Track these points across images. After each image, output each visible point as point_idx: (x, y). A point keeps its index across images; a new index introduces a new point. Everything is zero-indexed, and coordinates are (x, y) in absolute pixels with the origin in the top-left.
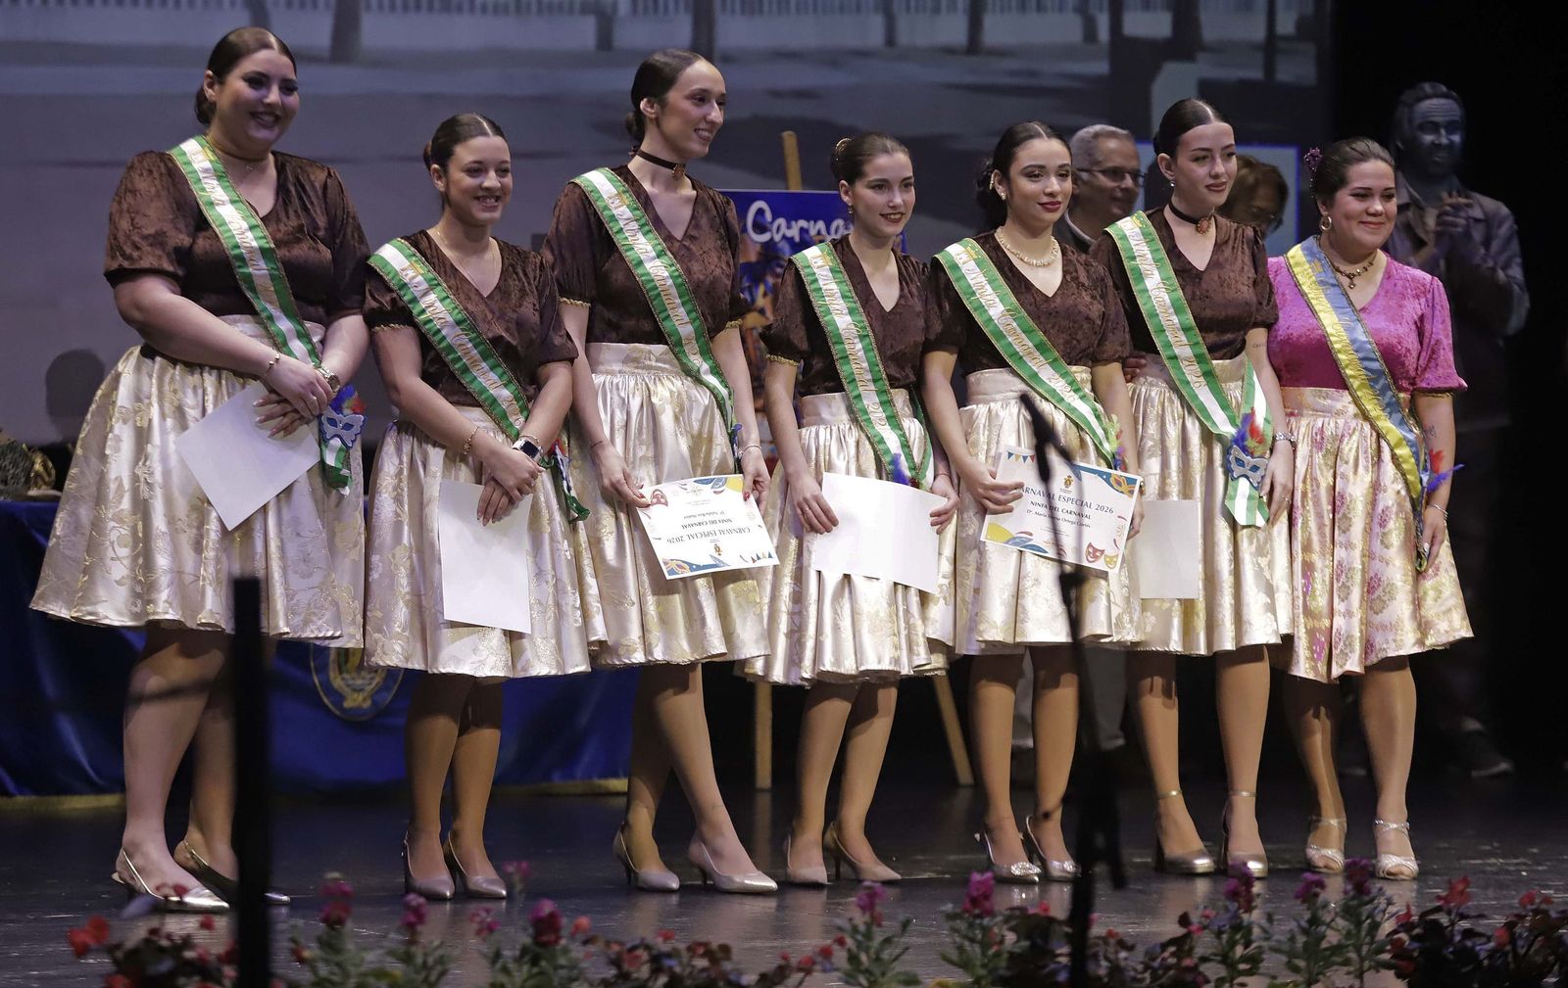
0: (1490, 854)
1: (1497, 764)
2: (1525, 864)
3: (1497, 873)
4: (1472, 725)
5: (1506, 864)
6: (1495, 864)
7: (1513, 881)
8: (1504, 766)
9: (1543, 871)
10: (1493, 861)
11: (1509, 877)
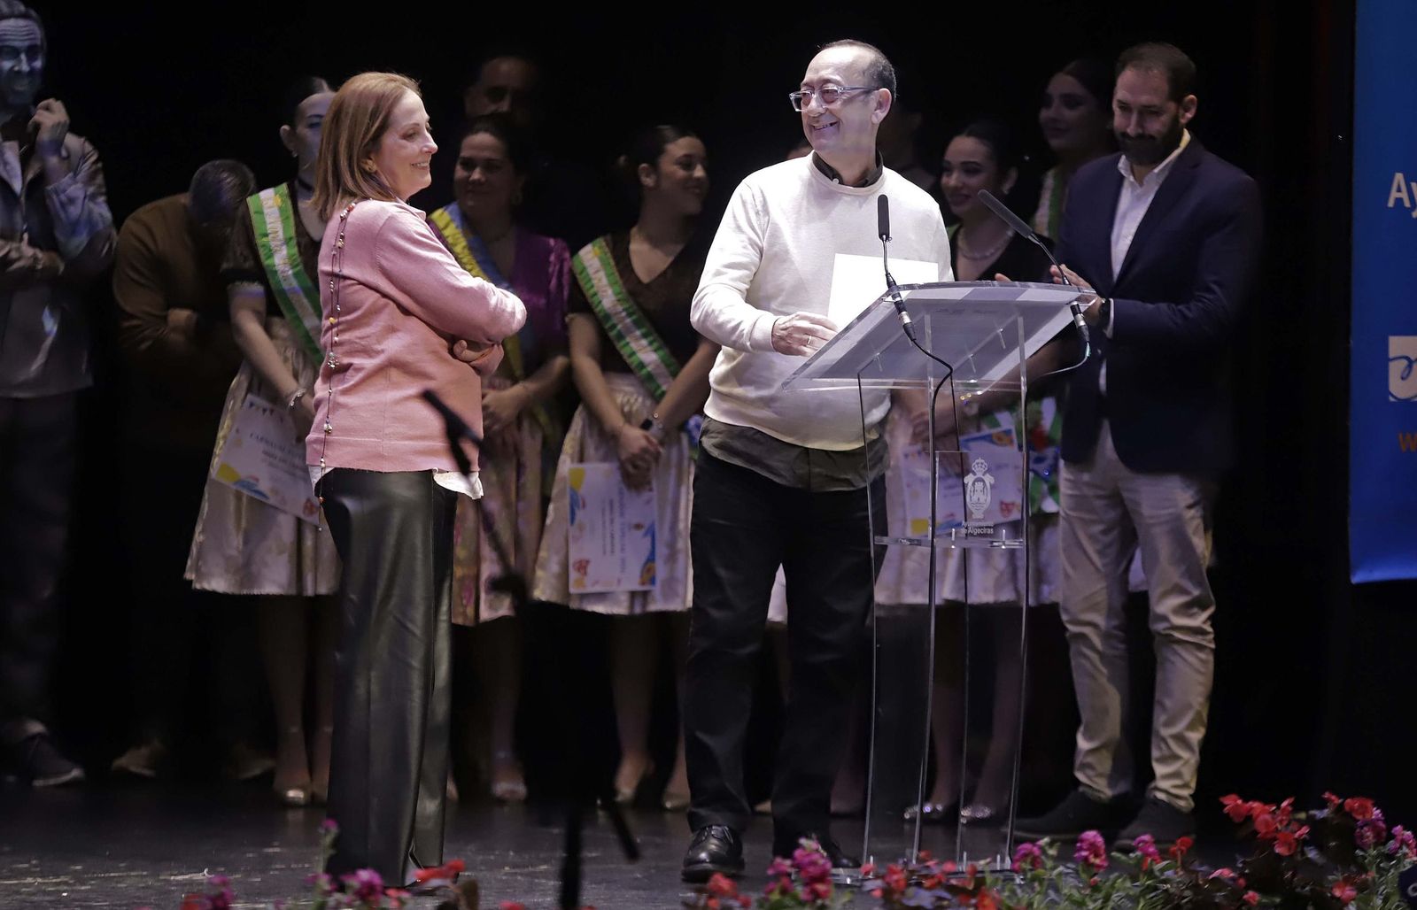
0: (27, 873)
1: (69, 771)
2: (66, 883)
3: (34, 894)
4: (36, 728)
5: (44, 883)
6: (31, 885)
7: (50, 902)
8: (76, 773)
9: (86, 891)
10: (30, 880)
11: (47, 898)
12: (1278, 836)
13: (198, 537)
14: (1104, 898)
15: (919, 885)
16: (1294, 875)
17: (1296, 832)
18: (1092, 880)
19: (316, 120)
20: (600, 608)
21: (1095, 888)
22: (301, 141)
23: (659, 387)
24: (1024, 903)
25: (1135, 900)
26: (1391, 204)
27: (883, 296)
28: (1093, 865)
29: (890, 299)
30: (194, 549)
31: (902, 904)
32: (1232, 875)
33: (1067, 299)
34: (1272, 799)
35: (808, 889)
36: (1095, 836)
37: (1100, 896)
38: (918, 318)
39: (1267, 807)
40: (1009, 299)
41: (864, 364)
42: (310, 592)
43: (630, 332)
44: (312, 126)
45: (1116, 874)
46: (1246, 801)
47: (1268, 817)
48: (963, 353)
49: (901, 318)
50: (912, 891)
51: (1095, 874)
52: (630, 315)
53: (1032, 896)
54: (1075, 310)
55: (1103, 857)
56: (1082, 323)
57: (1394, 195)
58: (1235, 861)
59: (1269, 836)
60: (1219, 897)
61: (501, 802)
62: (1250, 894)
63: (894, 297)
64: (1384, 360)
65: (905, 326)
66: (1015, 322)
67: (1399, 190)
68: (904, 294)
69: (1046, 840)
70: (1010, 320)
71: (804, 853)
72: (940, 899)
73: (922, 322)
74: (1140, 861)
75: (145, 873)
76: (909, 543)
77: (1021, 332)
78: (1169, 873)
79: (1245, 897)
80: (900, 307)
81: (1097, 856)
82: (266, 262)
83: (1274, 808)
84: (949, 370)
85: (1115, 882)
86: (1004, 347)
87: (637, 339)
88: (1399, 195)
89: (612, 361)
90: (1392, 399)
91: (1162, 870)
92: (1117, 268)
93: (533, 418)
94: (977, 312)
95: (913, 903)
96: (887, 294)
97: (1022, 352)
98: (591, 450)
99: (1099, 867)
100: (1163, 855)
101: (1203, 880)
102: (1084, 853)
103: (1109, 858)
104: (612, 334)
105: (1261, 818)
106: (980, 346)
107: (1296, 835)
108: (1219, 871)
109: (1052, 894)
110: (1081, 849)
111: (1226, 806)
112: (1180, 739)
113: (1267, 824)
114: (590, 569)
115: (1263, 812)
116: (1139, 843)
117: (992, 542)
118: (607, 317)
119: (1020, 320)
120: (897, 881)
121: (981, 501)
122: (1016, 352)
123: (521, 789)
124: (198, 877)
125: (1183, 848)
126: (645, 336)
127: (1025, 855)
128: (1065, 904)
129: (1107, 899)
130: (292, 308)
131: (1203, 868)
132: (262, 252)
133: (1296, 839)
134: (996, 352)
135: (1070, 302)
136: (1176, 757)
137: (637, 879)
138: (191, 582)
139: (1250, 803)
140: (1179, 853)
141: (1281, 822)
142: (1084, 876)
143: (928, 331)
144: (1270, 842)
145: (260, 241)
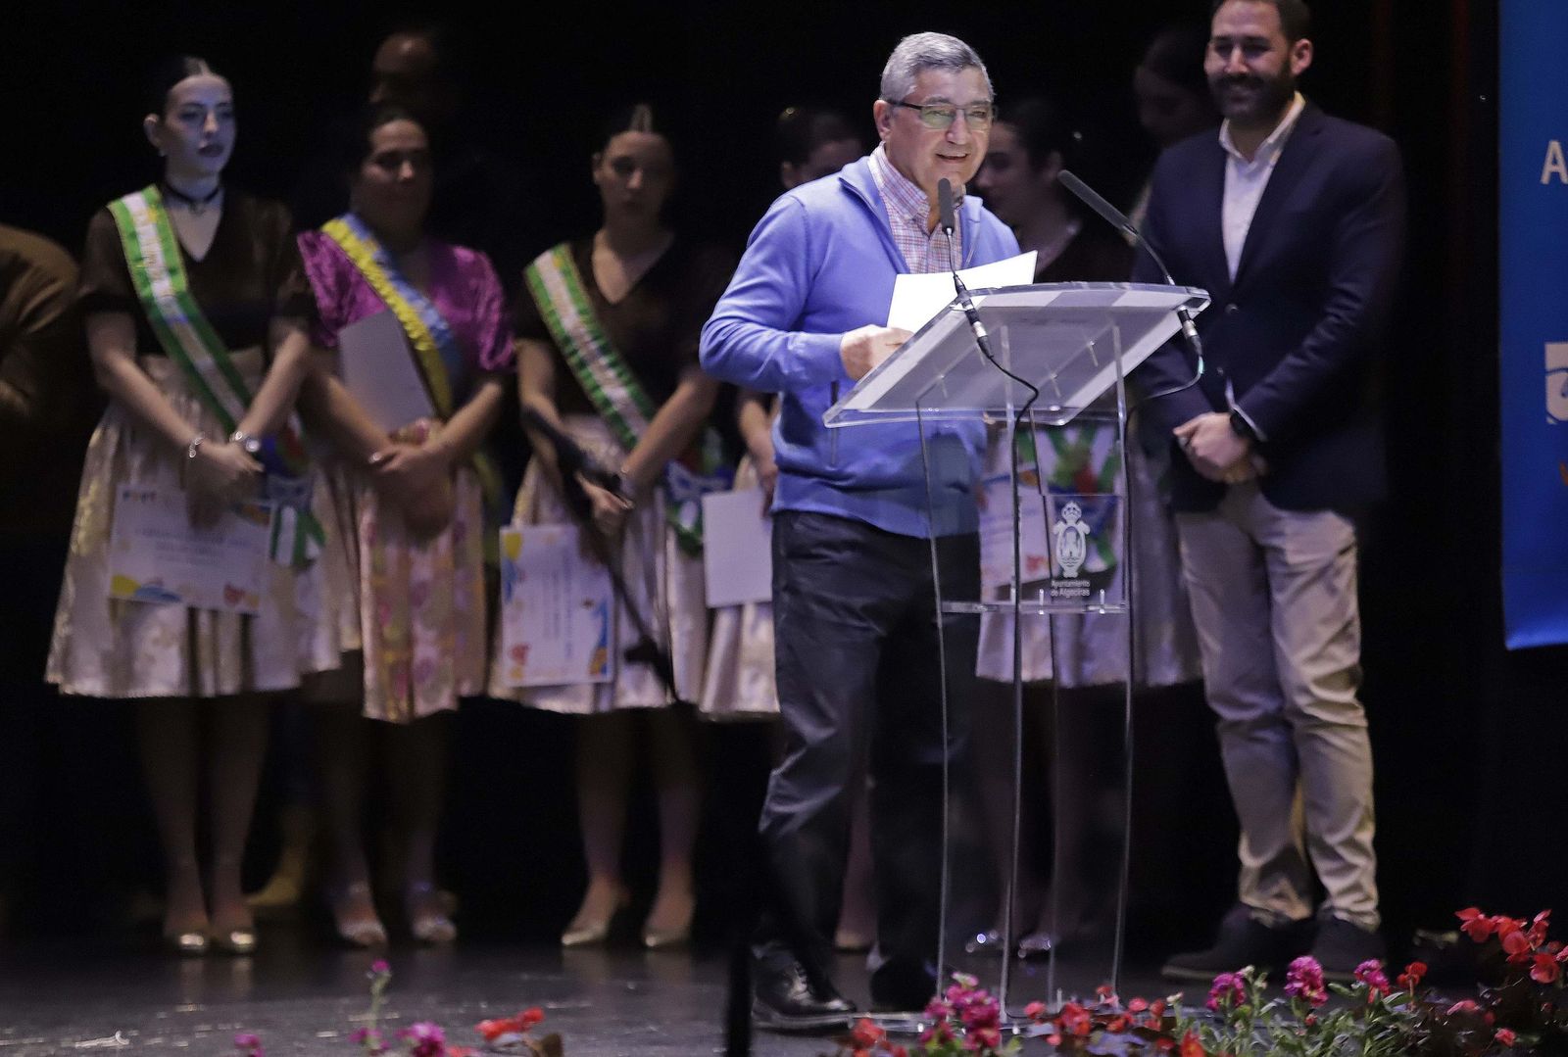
12: (1535, 958)
13: (62, 628)
14: (1324, 1040)
15: (1103, 1027)
16: (1554, 1007)
17: (1557, 953)
18: (1308, 1018)
19: (193, 109)
20: (556, 705)
21: (1313, 1028)
22: (172, 136)
23: (627, 430)
24: (1224, 1048)
25: (1361, 1041)
26: (1545, 179)
27: (952, 303)
28: (1308, 999)
29: (959, 307)
30: (57, 645)
31: (1086, 1052)
32: (1477, 1008)
33: (1174, 303)
34: (1521, 910)
35: (971, 1037)
36: (1310, 963)
37: (1320, 1037)
38: (994, 328)
39: (1515, 923)
40: (1104, 304)
41: (925, 388)
42: (209, 690)
43: (593, 358)
44: (187, 116)
45: (1338, 1010)
46: (1489, 916)
47: (1519, 934)
48: (1044, 373)
49: (974, 331)
50: (1097, 1035)
51: (1311, 1011)
52: (595, 339)
53: (1233, 1040)
54: (1183, 317)
55: (1321, 989)
56: (1192, 332)
57: (1549, 168)
58: (1477, 990)
59: (1522, 959)
60: (1463, 1036)
61: (427, 943)
62: (1502, 1033)
63: (964, 305)
64: (1540, 373)
65: (979, 341)
66: (1110, 334)
67: (1555, 162)
68: (977, 302)
69: (1250, 968)
70: (1105, 329)
71: (959, 991)
72: (1134, 1045)
73: (997, 333)
74: (1365, 992)
75: (41, 1040)
76: (986, 609)
77: (1117, 345)
78: (1400, 1009)
79: (1497, 1035)
80: (972, 317)
81: (1313, 988)
82: (143, 293)
83: (1525, 923)
84: (1033, 392)
85: (1336, 1021)
86: (1096, 364)
87: (602, 369)
88: (1554, 169)
89: (572, 396)
90: (1550, 421)
91: (1393, 1004)
92: (1233, 265)
93: (471, 466)
94: (1064, 321)
95: (1100, 1051)
96: (956, 302)
97: (1119, 368)
98: (545, 511)
99: (1316, 1001)
100: (1394, 983)
101: (1440, 1016)
102: (1298, 985)
103: (1328, 990)
104: (573, 361)
105: (1510, 936)
106: (1066, 363)
107: (1558, 957)
108: (1460, 1004)
109: (1258, 1038)
110: (1293, 979)
111: (1465, 921)
112: (1352, 844)
113: (1519, 943)
114: (532, 656)
115: (1512, 929)
116: (1364, 970)
117: (1087, 606)
118: (567, 340)
119: (1116, 330)
120: (1080, 1024)
121: (1075, 555)
122: (1112, 367)
123: (449, 929)
124: (108, 1042)
125: (1416, 976)
126: (612, 365)
127: (1224, 989)
128: (1275, 1049)
129: (1329, 1040)
130: (176, 342)
131: (1441, 1001)
132: (137, 281)
133: (1558, 962)
134: (1085, 369)
135: (1177, 307)
136: (1351, 867)
137: (652, 1032)
138: (55, 686)
139: (1495, 918)
140: (1411, 982)
141: (1534, 940)
142: (1297, 1013)
143: (1006, 345)
144: (1524, 966)
145: (134, 268)
